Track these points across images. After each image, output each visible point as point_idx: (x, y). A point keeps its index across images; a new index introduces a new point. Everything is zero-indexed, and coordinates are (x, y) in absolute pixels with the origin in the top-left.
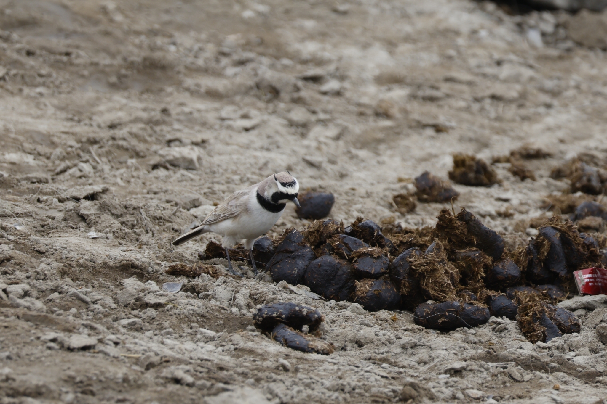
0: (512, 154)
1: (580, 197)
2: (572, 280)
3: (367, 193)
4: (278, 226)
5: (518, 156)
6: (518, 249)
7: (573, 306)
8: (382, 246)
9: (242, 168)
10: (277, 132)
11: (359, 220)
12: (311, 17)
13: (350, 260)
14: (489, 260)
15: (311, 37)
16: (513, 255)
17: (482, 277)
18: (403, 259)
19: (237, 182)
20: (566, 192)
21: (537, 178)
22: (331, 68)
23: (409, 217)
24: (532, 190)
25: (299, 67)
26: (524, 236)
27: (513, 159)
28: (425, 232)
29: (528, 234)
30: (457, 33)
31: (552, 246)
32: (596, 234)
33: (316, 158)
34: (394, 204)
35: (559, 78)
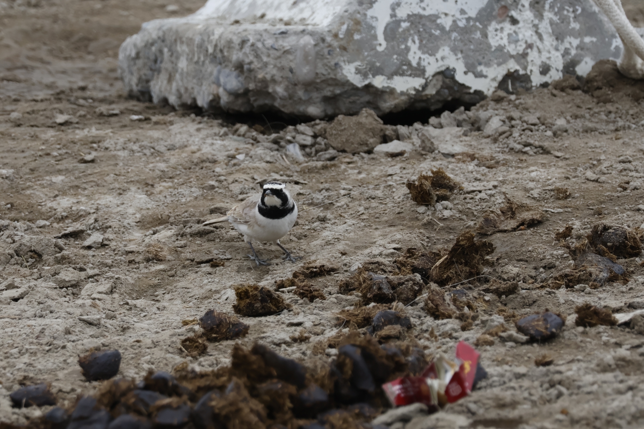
0: (295, 275)
1: (374, 307)
2: (382, 394)
3: (153, 342)
4: (68, 393)
5: (301, 277)
6: (321, 373)
7: (389, 420)
8: (179, 395)
9: (18, 340)
10: (47, 296)
11: (151, 372)
12: (59, 172)
13: (149, 415)
14: (292, 389)
15: (63, 192)
16: (316, 380)
17: (290, 408)
18: (204, 404)
19: (16, 356)
20: (358, 305)
21: (326, 295)
22: (91, 220)
23: (202, 359)
24: (323, 309)
25: (55, 225)
26: (324, 358)
27: (296, 280)
28: (221, 372)
29: (329, 355)
30: (215, 162)
31: (355, 364)
32: (398, 343)
33: (94, 316)
34: (184, 349)
35: (327, 190)
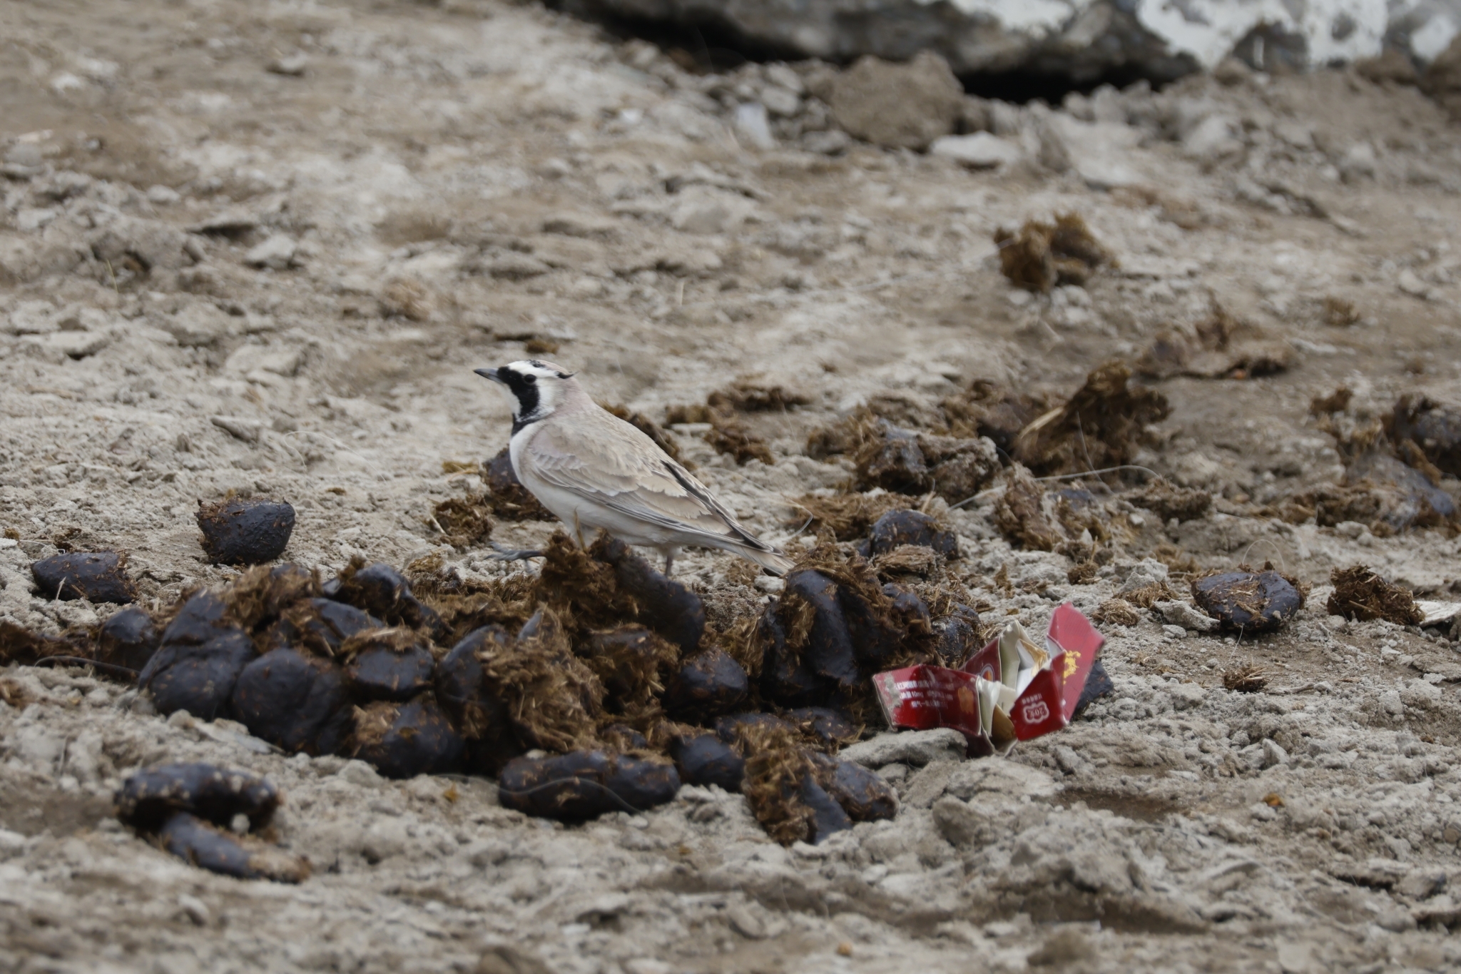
0: (713, 400)
1: (879, 498)
2: (870, 695)
3: (371, 498)
4: (163, 582)
5: (726, 406)
6: (741, 626)
7: (877, 757)
8: (414, 624)
9: (68, 447)
10: (149, 360)
11: (357, 563)
12: (219, 86)
13: (340, 659)
14: (670, 651)
15: (220, 133)
16: (727, 641)
17: (656, 693)
18: (465, 653)
19: (58, 481)
20: (844, 489)
21: (776, 456)
22: (272, 205)
23: (475, 554)
24: (765, 485)
25: (192, 204)
26: (751, 593)
27: (713, 411)
28: (514, 588)
29: (761, 590)
30: (570, 118)
31: (819, 617)
32: (922, 585)
33: (245, 420)
34: (438, 525)
35: (814, 220)
